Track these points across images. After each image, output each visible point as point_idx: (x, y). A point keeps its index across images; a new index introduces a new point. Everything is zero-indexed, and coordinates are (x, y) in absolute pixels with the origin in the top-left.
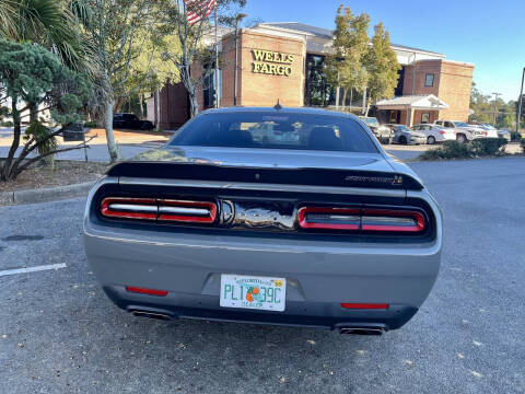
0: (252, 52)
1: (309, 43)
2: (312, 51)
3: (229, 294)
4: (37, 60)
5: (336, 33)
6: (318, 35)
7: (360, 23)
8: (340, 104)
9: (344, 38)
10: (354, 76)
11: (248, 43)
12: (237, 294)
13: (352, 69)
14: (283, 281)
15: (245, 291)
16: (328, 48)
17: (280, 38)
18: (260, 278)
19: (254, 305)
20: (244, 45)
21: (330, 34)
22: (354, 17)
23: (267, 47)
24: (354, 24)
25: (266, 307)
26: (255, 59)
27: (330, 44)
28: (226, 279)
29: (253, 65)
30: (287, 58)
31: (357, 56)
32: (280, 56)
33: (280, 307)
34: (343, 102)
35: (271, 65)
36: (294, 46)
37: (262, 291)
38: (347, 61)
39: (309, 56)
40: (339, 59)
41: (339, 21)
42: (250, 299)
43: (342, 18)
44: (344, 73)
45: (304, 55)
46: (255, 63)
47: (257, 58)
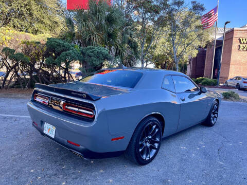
0: (240, 40)
3: (45, 129)
14: (55, 128)
15: (48, 129)
18: (51, 125)
25: (51, 135)
28: (45, 124)
33: (53, 137)
42: (49, 132)
46: (241, 45)
47: (242, 42)
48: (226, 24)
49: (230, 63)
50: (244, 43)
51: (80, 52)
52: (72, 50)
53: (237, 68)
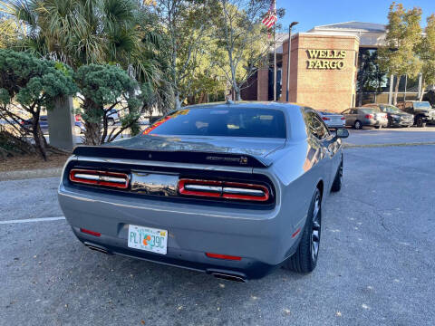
0: (307, 52)
1: (362, 38)
2: (365, 44)
3: (133, 239)
4: (111, 76)
5: (389, 27)
6: (371, 31)
7: (413, 16)
8: (394, 90)
9: (396, 31)
10: (406, 64)
11: (303, 45)
12: (138, 239)
13: (404, 58)
14: (166, 232)
15: (143, 237)
16: (381, 41)
17: (333, 37)
18: (151, 229)
19: (147, 248)
20: (300, 46)
21: (383, 29)
22: (406, 12)
23: (321, 46)
24: (406, 17)
25: (155, 250)
26: (310, 57)
27: (384, 36)
28: (132, 228)
29: (308, 63)
30: (339, 53)
31: (410, 45)
32: (333, 53)
33: (163, 251)
34: (397, 89)
35: (324, 61)
36: (346, 43)
37: (153, 239)
38: (399, 51)
39: (363, 50)
40: (393, 49)
41: (392, 16)
42: (145, 244)
43: (394, 14)
44: (397, 62)
45: (357, 49)
46: (310, 61)
47: (312, 56)
48: (291, 27)
49: (296, 89)
50: (314, 57)
51: (70, 77)
52: (52, 72)
53: (307, 97)
